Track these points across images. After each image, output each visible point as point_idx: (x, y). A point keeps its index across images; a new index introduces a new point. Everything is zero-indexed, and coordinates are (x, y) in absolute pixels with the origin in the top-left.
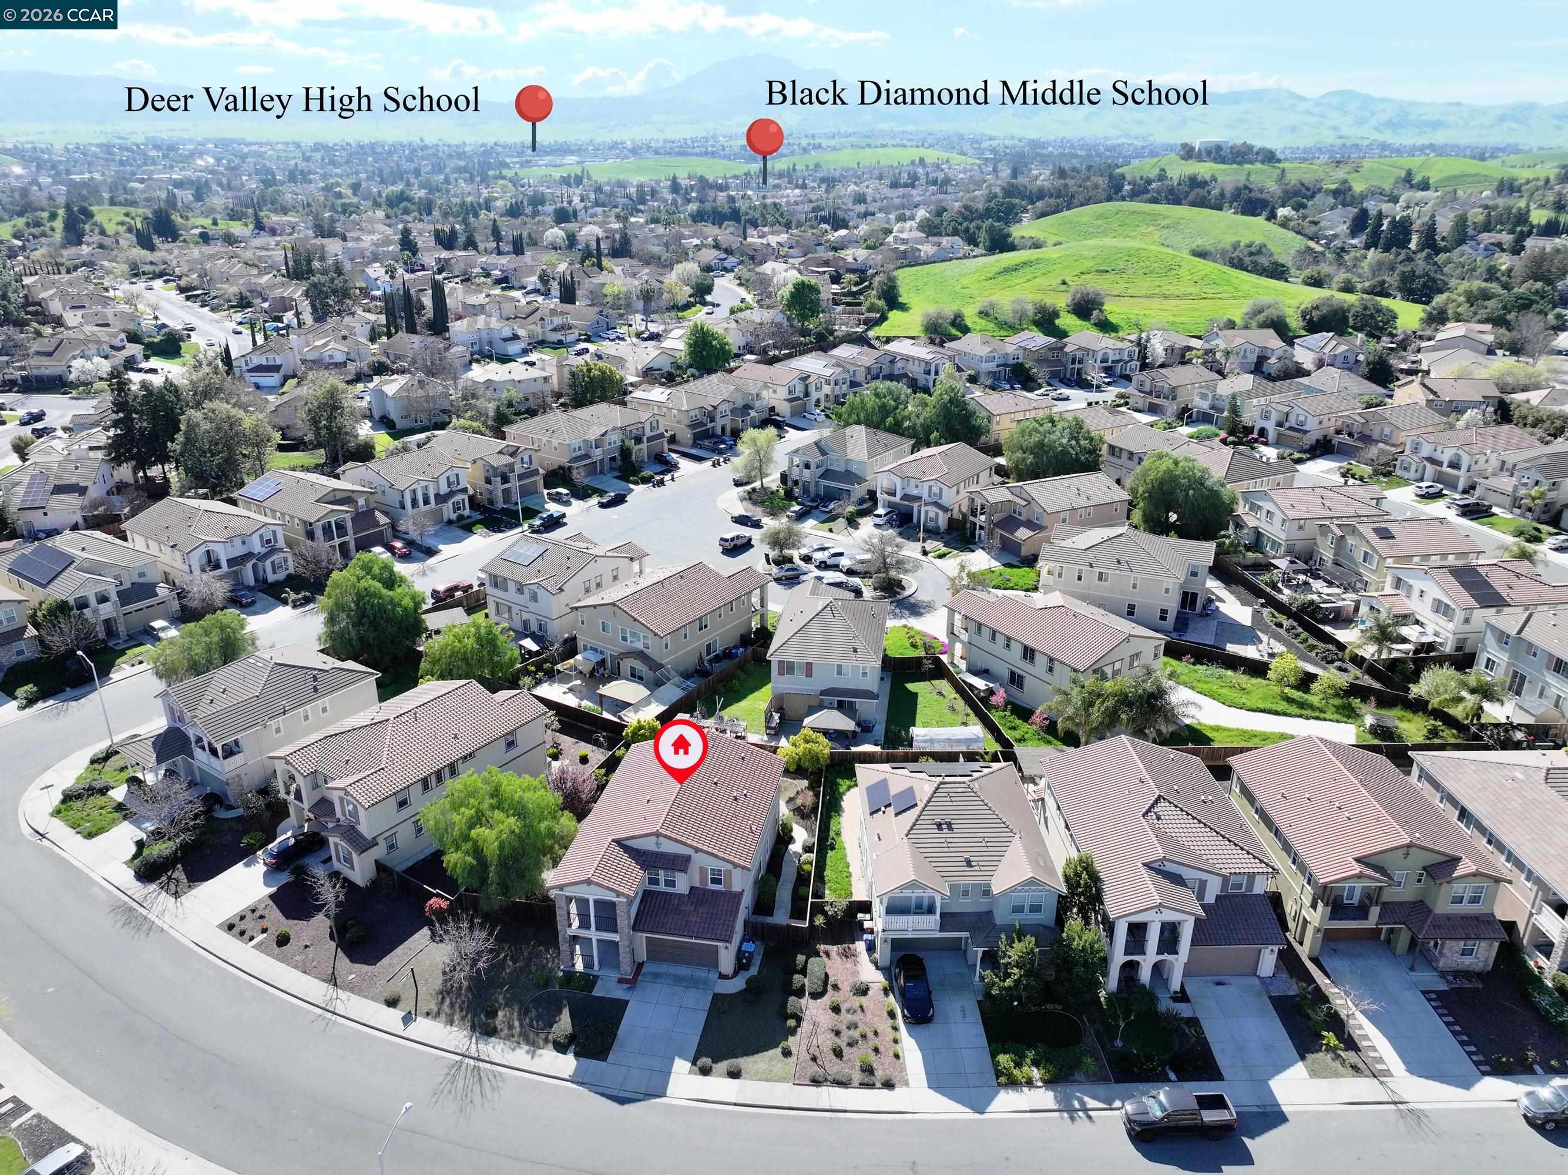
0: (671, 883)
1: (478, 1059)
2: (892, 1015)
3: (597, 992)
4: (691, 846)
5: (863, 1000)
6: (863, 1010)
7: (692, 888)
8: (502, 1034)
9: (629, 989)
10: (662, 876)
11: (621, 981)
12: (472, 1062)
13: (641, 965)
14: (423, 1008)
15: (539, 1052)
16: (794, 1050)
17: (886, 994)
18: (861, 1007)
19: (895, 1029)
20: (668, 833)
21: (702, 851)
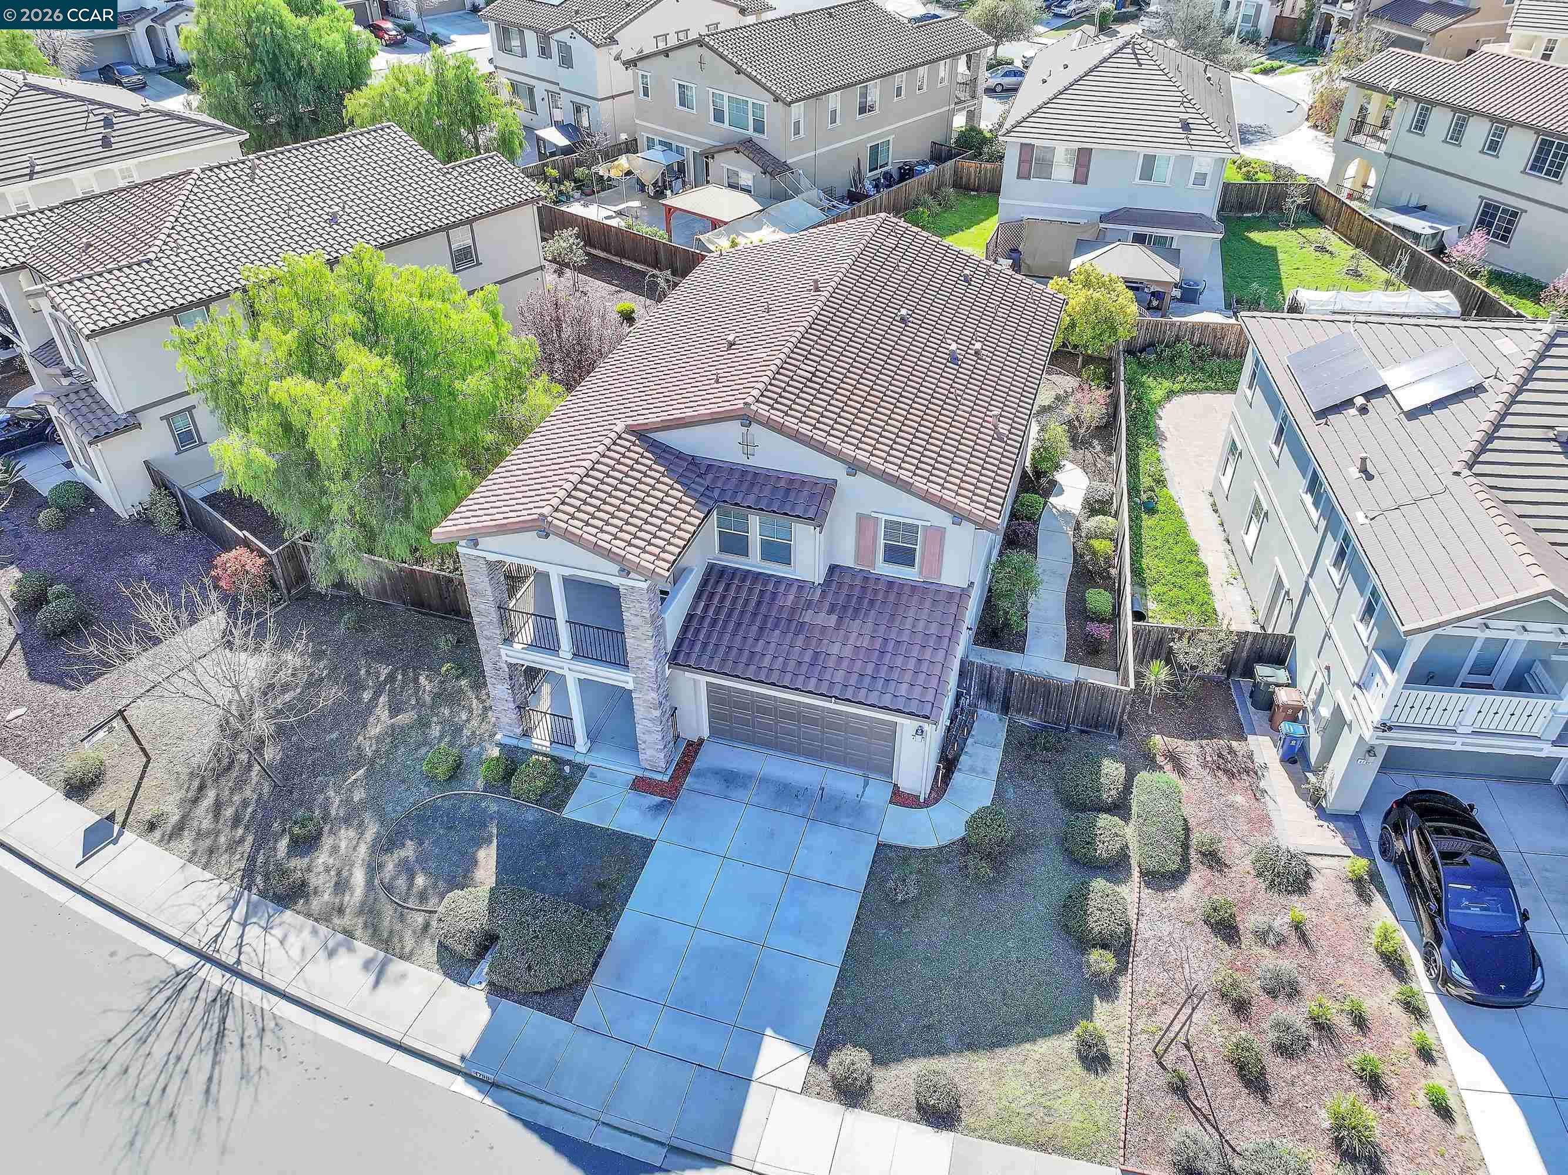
0: (778, 552)
1: (234, 971)
2: (1395, 964)
3: (576, 810)
4: (837, 456)
5: (1298, 907)
6: (1304, 939)
7: (833, 569)
8: (316, 904)
9: (659, 808)
10: (755, 528)
11: (641, 785)
12: (216, 977)
13: (693, 748)
14: (146, 810)
15: (398, 966)
16: (1116, 1048)
17: (1365, 898)
18: (1298, 927)
19: (1415, 1010)
20: (776, 416)
21: (868, 470)
